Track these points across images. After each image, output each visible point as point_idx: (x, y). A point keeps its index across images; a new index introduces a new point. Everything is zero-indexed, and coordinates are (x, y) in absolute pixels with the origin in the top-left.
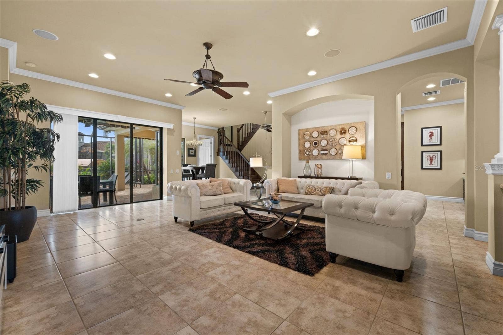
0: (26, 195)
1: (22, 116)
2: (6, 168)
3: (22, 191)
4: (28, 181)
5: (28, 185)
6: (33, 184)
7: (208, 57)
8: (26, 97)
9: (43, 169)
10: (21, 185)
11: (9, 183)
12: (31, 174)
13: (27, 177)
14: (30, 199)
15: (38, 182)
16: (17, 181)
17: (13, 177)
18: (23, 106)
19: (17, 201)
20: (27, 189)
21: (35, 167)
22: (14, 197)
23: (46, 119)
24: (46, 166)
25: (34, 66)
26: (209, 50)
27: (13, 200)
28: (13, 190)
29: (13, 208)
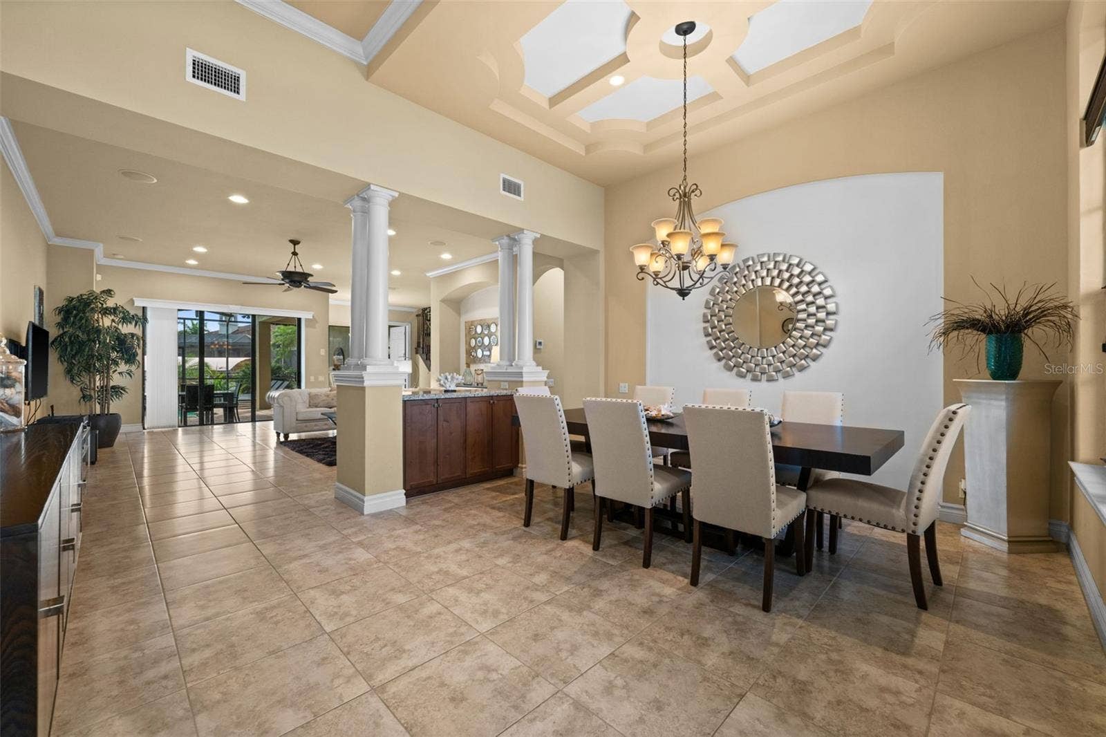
0: (111, 401)
1: (107, 322)
2: (91, 374)
3: (106, 397)
4: (113, 387)
5: (113, 392)
6: (118, 391)
7: (295, 254)
8: (110, 303)
9: (128, 376)
10: (106, 390)
11: (94, 389)
12: (116, 380)
13: (112, 384)
14: (115, 406)
15: (123, 389)
16: (102, 387)
17: (98, 384)
18: (106, 311)
19: (102, 408)
20: (112, 396)
21: (119, 373)
22: (99, 403)
23: (130, 323)
24: (131, 371)
25: (122, 257)
26: (296, 246)
27: (98, 407)
28: (99, 396)
29: (99, 415)
